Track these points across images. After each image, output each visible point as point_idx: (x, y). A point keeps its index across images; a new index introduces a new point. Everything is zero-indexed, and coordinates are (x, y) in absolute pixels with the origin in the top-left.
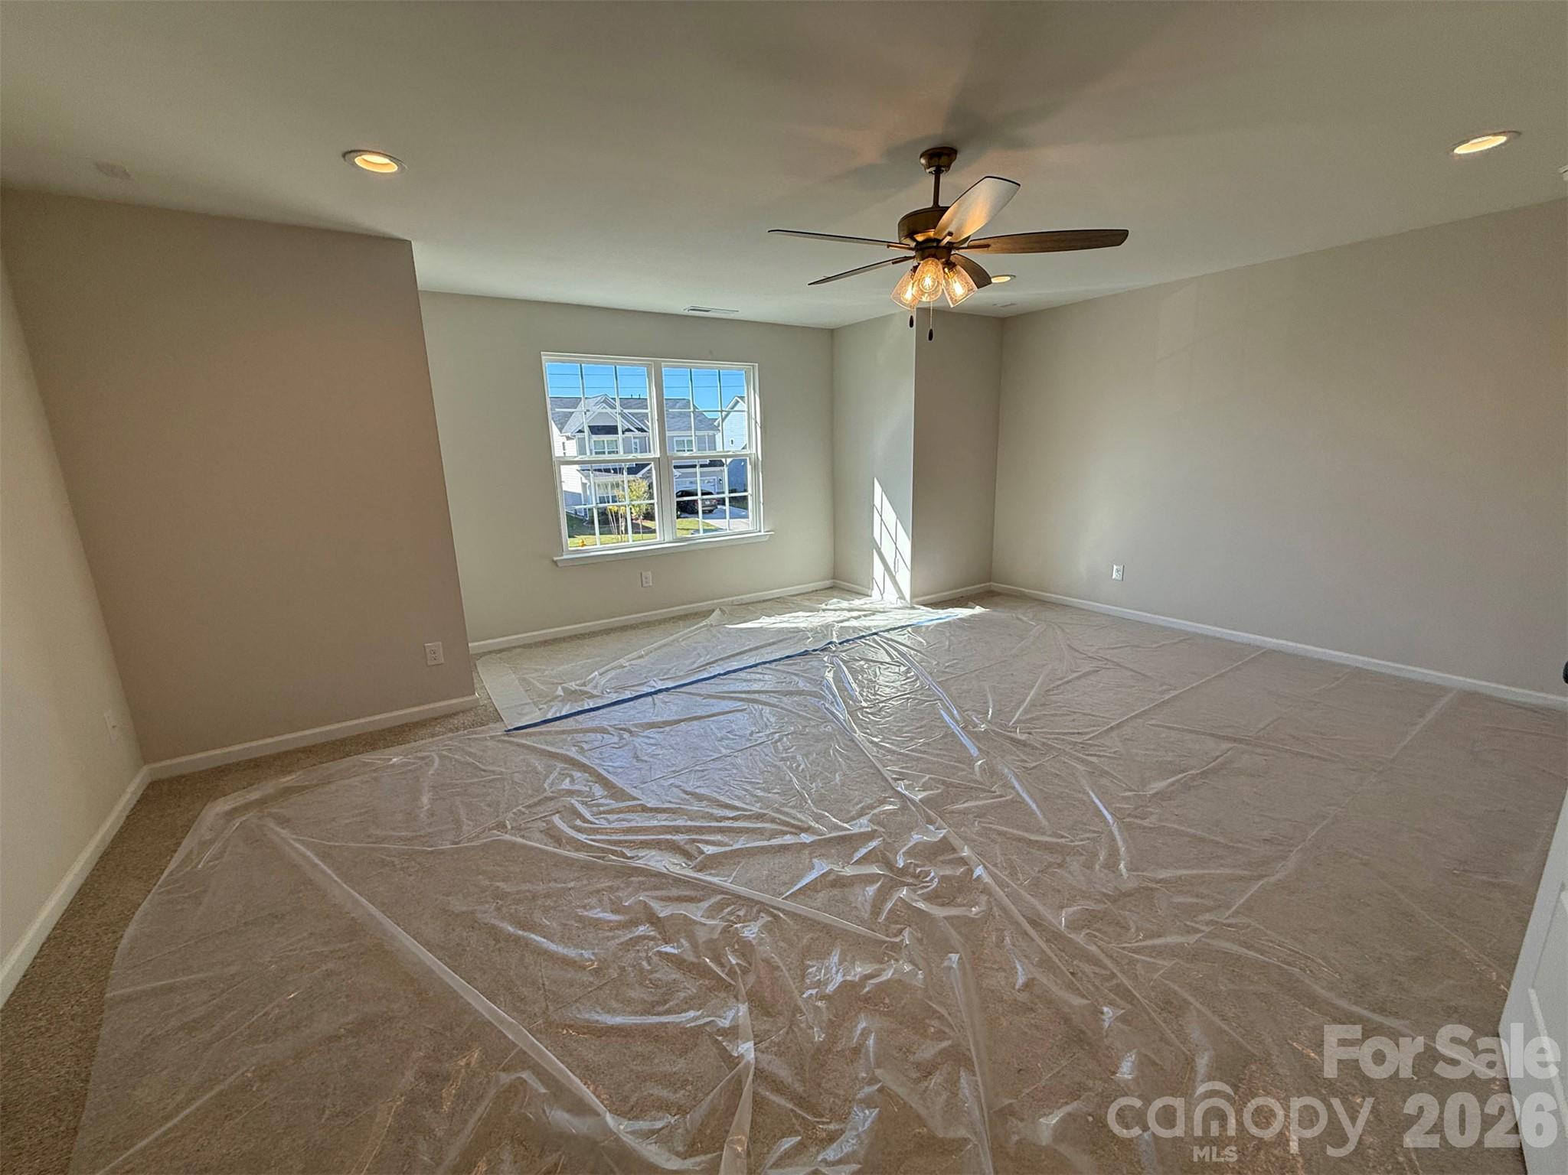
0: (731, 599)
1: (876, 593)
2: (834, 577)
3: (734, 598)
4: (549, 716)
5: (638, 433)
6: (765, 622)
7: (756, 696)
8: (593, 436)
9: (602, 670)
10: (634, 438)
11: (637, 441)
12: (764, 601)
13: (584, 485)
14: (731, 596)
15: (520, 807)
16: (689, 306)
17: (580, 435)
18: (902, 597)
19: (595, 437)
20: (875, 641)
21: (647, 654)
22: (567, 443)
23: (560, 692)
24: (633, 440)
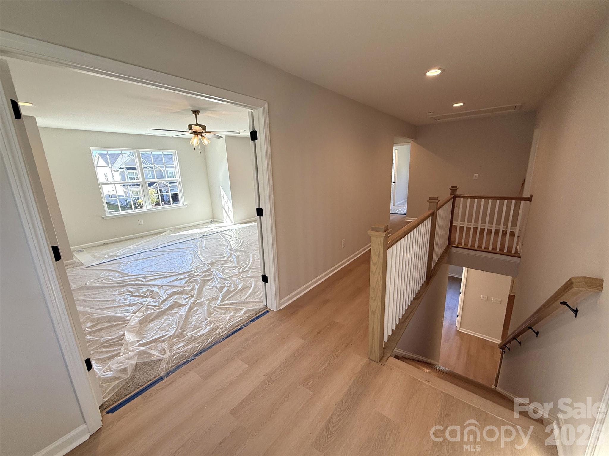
0: (175, 227)
1: (224, 221)
2: (213, 218)
3: (176, 227)
4: (102, 262)
5: (150, 169)
6: (185, 232)
7: (174, 250)
8: (127, 170)
9: (122, 250)
10: (148, 171)
11: (150, 172)
12: (187, 227)
13: (125, 192)
14: (176, 226)
15: (92, 280)
16: (147, 133)
17: (122, 170)
18: (232, 222)
19: (128, 171)
20: (218, 234)
21: (140, 244)
22: (115, 174)
23: (106, 256)
24: (148, 172)
